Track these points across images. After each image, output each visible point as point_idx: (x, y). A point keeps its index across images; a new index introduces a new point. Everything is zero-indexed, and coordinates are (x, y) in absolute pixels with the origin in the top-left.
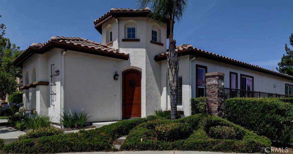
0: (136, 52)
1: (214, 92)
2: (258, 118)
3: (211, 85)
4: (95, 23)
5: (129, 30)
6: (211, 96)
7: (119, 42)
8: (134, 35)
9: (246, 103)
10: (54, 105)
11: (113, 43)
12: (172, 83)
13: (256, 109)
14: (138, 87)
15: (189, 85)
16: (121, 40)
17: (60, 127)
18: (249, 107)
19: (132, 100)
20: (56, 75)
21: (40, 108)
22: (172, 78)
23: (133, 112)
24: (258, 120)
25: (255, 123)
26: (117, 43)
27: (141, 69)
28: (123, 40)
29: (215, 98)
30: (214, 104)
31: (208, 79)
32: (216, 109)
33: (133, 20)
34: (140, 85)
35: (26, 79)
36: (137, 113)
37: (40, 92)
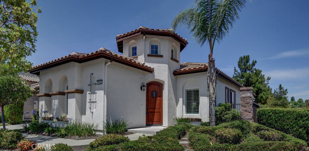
0: (159, 67)
1: (249, 103)
2: (291, 124)
3: (245, 97)
4: (117, 38)
5: (152, 47)
6: (246, 106)
7: (145, 56)
8: (157, 52)
9: (280, 112)
10: (93, 113)
11: (137, 57)
12: (212, 94)
13: (290, 117)
14: (159, 97)
15: (207, 97)
16: (146, 55)
17: (102, 134)
18: (284, 115)
19: (154, 108)
20: (96, 84)
21: (76, 115)
22: (213, 90)
23: (155, 120)
24: (291, 125)
25: (289, 128)
26: (144, 58)
27: (164, 82)
28: (149, 55)
29: (249, 108)
30: (248, 113)
31: (243, 92)
32: (251, 117)
33: (158, 38)
34: (161, 96)
35: (45, 87)
36: (159, 121)
37: (76, 99)
